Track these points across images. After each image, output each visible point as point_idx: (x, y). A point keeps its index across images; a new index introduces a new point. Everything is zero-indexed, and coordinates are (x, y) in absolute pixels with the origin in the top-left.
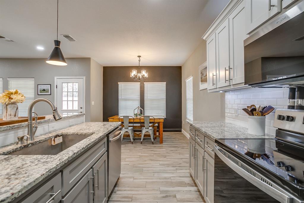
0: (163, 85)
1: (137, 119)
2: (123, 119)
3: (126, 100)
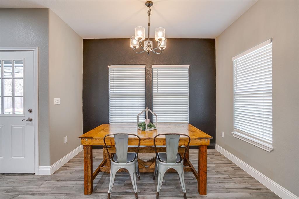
0: (183, 71)
1: (147, 140)
2: (113, 139)
3: (121, 95)
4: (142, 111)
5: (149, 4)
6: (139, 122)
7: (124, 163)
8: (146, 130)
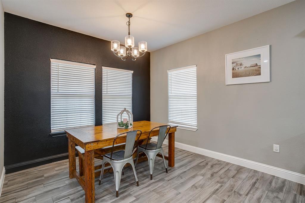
0: (128, 75)
1: (143, 135)
3: (67, 96)
4: (121, 111)
5: (129, 15)
6: (119, 121)
7: (127, 158)
8: (129, 128)
